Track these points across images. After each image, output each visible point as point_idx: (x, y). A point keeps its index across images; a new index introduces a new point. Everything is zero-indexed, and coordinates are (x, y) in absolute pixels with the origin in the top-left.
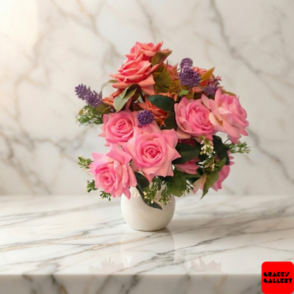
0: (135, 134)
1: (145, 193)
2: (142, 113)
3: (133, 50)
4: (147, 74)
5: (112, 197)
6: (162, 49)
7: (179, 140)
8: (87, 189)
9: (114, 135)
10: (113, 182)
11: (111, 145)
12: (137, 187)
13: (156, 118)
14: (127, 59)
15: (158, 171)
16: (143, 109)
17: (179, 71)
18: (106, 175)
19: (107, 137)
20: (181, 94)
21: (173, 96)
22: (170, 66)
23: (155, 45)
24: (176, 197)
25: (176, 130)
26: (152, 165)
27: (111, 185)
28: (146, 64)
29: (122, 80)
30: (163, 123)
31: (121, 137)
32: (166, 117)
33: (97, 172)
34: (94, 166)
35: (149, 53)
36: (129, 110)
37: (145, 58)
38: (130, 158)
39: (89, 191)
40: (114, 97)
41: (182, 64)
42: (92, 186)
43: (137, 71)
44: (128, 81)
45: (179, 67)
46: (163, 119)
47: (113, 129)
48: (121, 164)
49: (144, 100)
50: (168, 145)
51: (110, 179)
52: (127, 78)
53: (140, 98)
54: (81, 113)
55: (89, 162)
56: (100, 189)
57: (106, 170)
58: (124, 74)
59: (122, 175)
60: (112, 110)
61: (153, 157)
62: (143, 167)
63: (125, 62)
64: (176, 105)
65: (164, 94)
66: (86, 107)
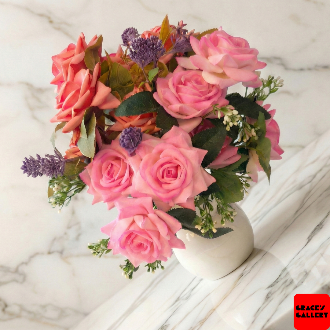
0: (134, 168)
1: (198, 227)
2: (123, 137)
3: (55, 70)
4: (93, 85)
5: (163, 263)
6: (88, 41)
7: (190, 134)
8: (126, 277)
9: (110, 188)
10: (152, 244)
11: (117, 203)
12: (184, 227)
13: (142, 129)
14: (56, 87)
15: (194, 189)
16: (121, 132)
17: (129, 53)
18: (137, 241)
19: (104, 197)
20: (151, 79)
21: (144, 87)
22: (114, 55)
23: (76, 43)
24: (238, 203)
25: (177, 125)
26: (181, 188)
27: (152, 249)
28: (83, 75)
29: (69, 116)
30: (156, 129)
31: (119, 184)
32: (154, 119)
33: (123, 247)
34: (115, 245)
35: (76, 58)
36: (104, 145)
37: (76, 68)
38: (149, 200)
39: (131, 276)
40: (76, 144)
41: (126, 41)
42: (130, 268)
43: (78, 91)
44: (77, 111)
45: (124, 48)
46: (153, 124)
47: (104, 182)
48: (145, 216)
49: (113, 120)
50: (183, 150)
51: (145, 244)
52: (72, 109)
53: (107, 121)
54: (50, 193)
55: (106, 243)
56: (143, 265)
57: (133, 237)
58: (66, 107)
59: (155, 226)
60: (85, 162)
61: (175, 176)
62: (173, 198)
63: (56, 92)
64: (155, 96)
65: (133, 94)
66: (51, 182)
